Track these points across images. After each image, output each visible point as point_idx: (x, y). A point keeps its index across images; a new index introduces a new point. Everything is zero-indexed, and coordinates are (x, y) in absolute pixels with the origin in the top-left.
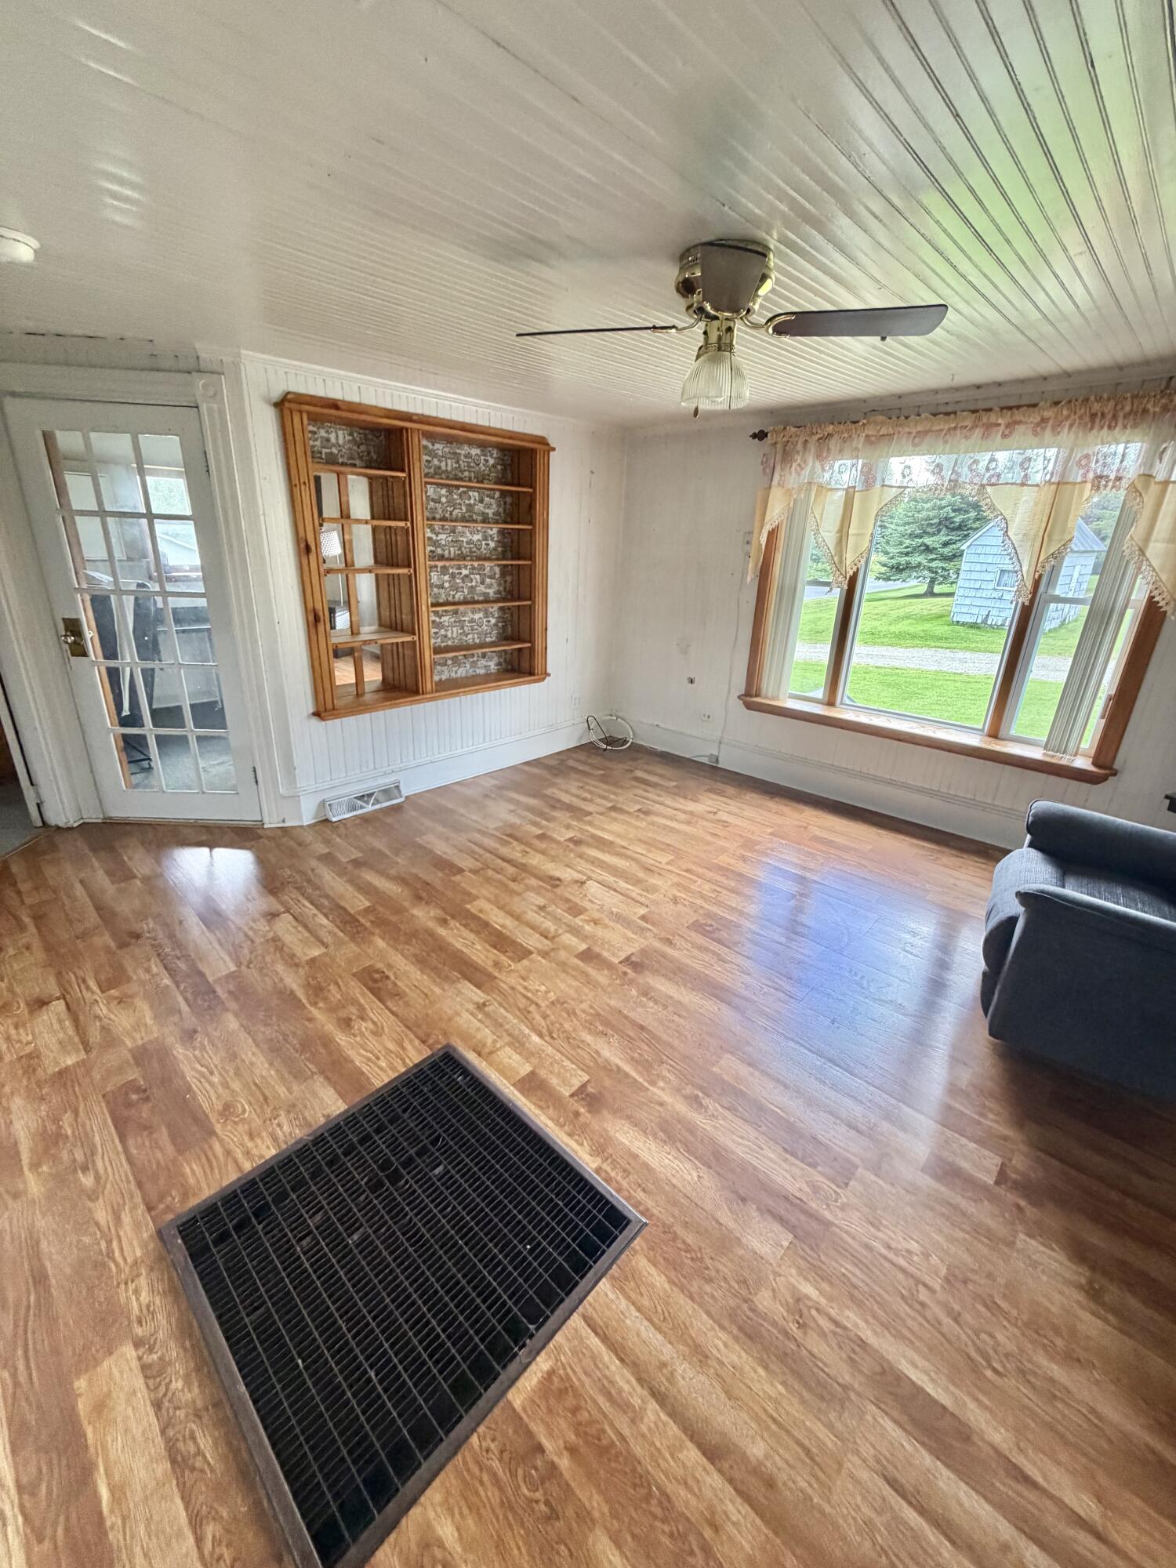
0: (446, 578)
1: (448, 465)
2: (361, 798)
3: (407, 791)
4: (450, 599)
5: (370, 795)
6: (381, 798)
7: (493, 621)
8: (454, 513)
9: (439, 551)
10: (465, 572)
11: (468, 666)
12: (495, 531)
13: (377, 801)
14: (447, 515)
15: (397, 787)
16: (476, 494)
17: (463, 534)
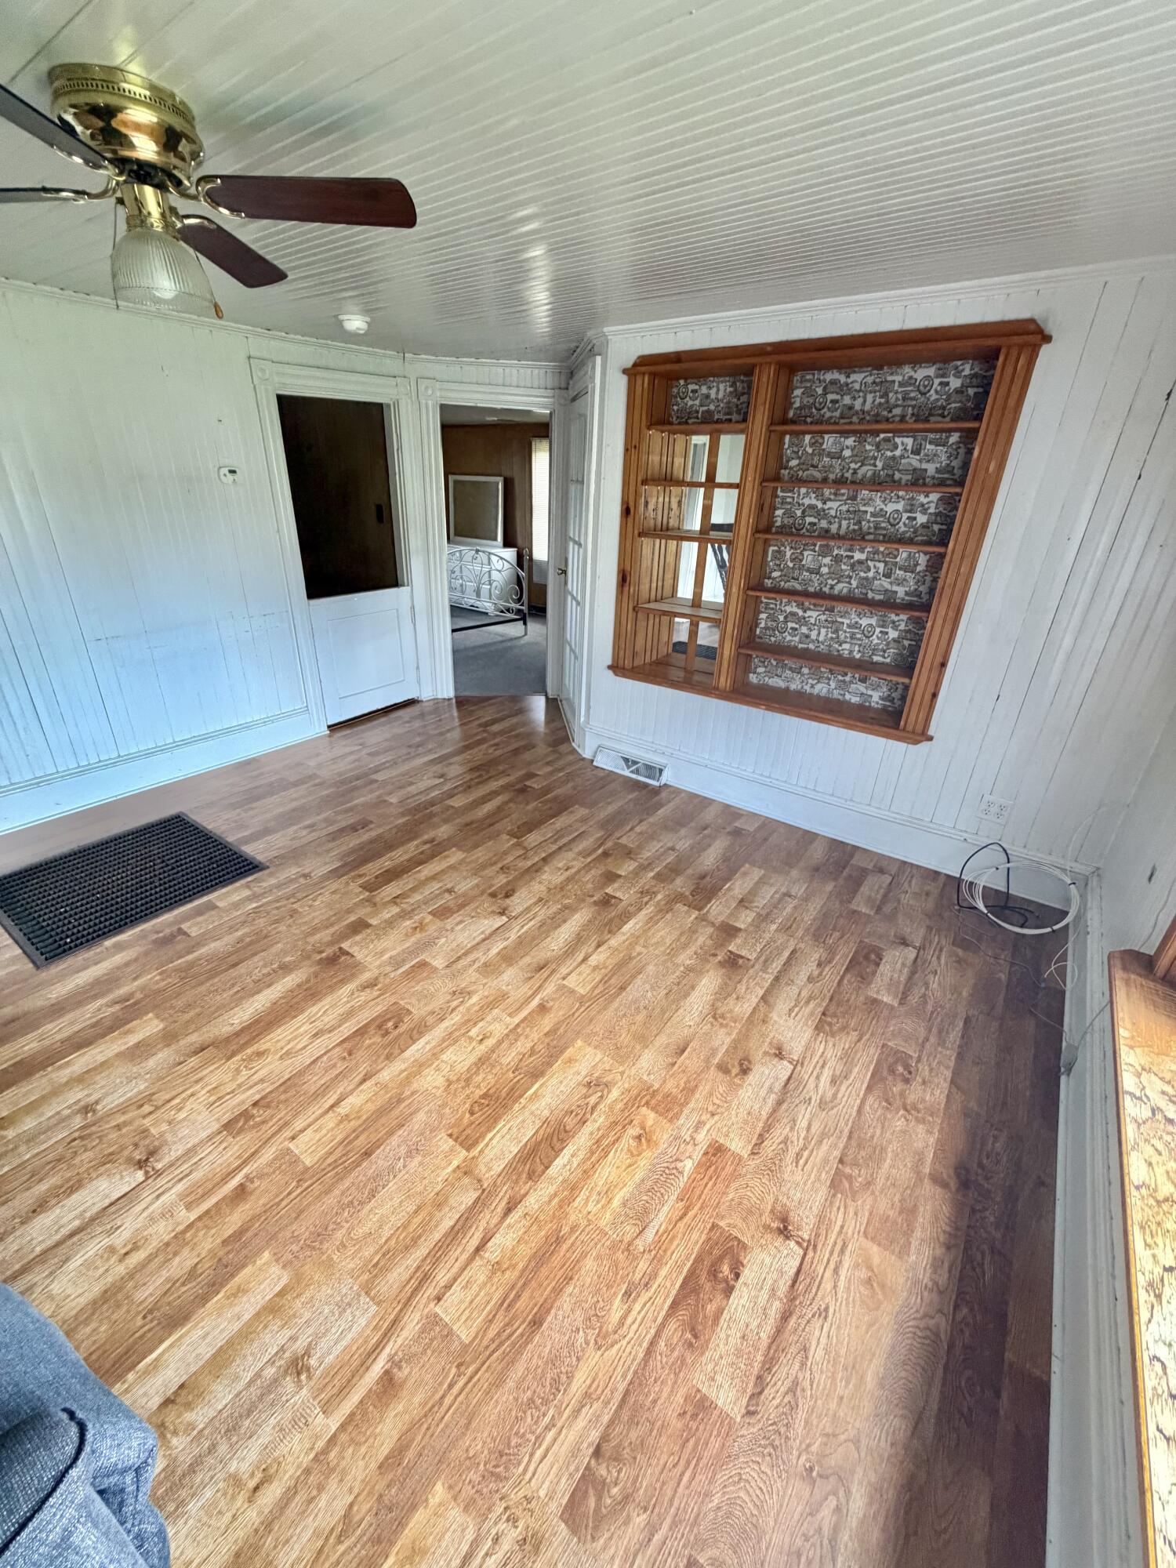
0: (827, 560)
1: (870, 402)
2: (626, 760)
3: (667, 778)
4: (826, 590)
5: (635, 763)
6: (642, 770)
7: (893, 634)
8: (861, 472)
9: (824, 524)
10: (858, 556)
11: (833, 685)
12: (934, 497)
13: (637, 772)
14: (848, 475)
15: (661, 771)
16: (909, 441)
17: (868, 502)
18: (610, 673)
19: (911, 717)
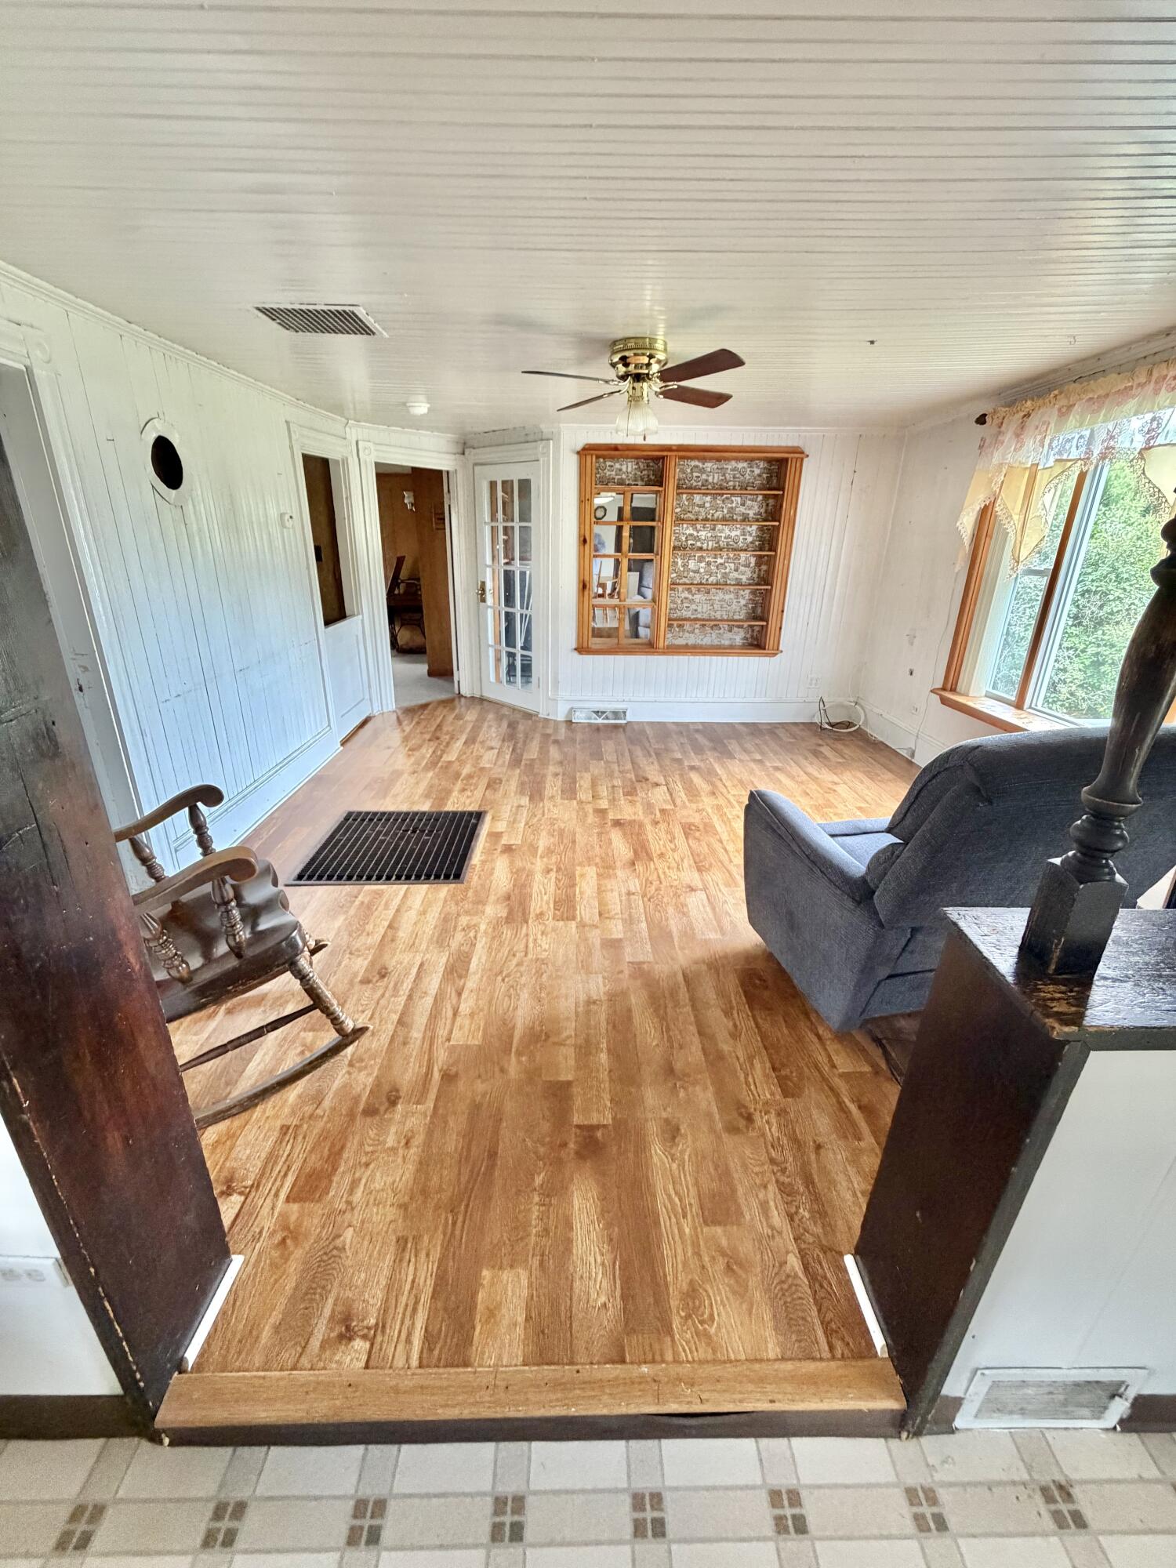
0: (703, 565)
1: (715, 478)
2: (597, 713)
3: (629, 718)
4: (704, 581)
5: (603, 713)
6: (610, 716)
7: (743, 602)
8: (716, 516)
9: (699, 544)
10: (720, 561)
11: (714, 636)
12: (754, 528)
13: (607, 718)
14: (709, 517)
15: (624, 713)
16: (739, 499)
17: (721, 531)
18: (576, 654)
19: (770, 641)
